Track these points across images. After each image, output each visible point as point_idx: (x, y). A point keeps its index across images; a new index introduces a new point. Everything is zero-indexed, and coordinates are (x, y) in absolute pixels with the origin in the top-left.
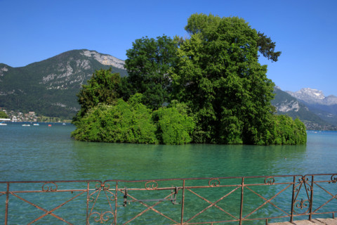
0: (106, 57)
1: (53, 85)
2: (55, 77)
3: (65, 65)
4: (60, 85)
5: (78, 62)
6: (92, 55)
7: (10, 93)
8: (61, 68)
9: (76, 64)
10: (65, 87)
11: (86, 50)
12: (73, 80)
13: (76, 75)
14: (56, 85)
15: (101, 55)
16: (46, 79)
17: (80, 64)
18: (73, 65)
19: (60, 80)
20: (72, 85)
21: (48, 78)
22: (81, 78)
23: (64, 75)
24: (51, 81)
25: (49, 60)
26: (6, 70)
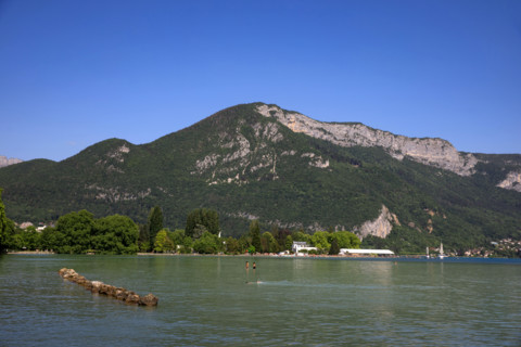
0: (293, 117)
1: (217, 176)
2: (219, 160)
3: (233, 133)
4: (232, 176)
5: (257, 127)
6: (272, 113)
7: (143, 195)
8: (226, 141)
9: (253, 132)
10: (242, 178)
11: (261, 104)
12: (256, 164)
13: (259, 154)
14: (225, 176)
15: (286, 112)
16: (203, 164)
17: (261, 131)
18: (248, 133)
19: (228, 164)
20: (256, 174)
21: (206, 162)
22: (270, 160)
23: (236, 156)
24: (211, 168)
25: (196, 126)
26: (126, 150)
